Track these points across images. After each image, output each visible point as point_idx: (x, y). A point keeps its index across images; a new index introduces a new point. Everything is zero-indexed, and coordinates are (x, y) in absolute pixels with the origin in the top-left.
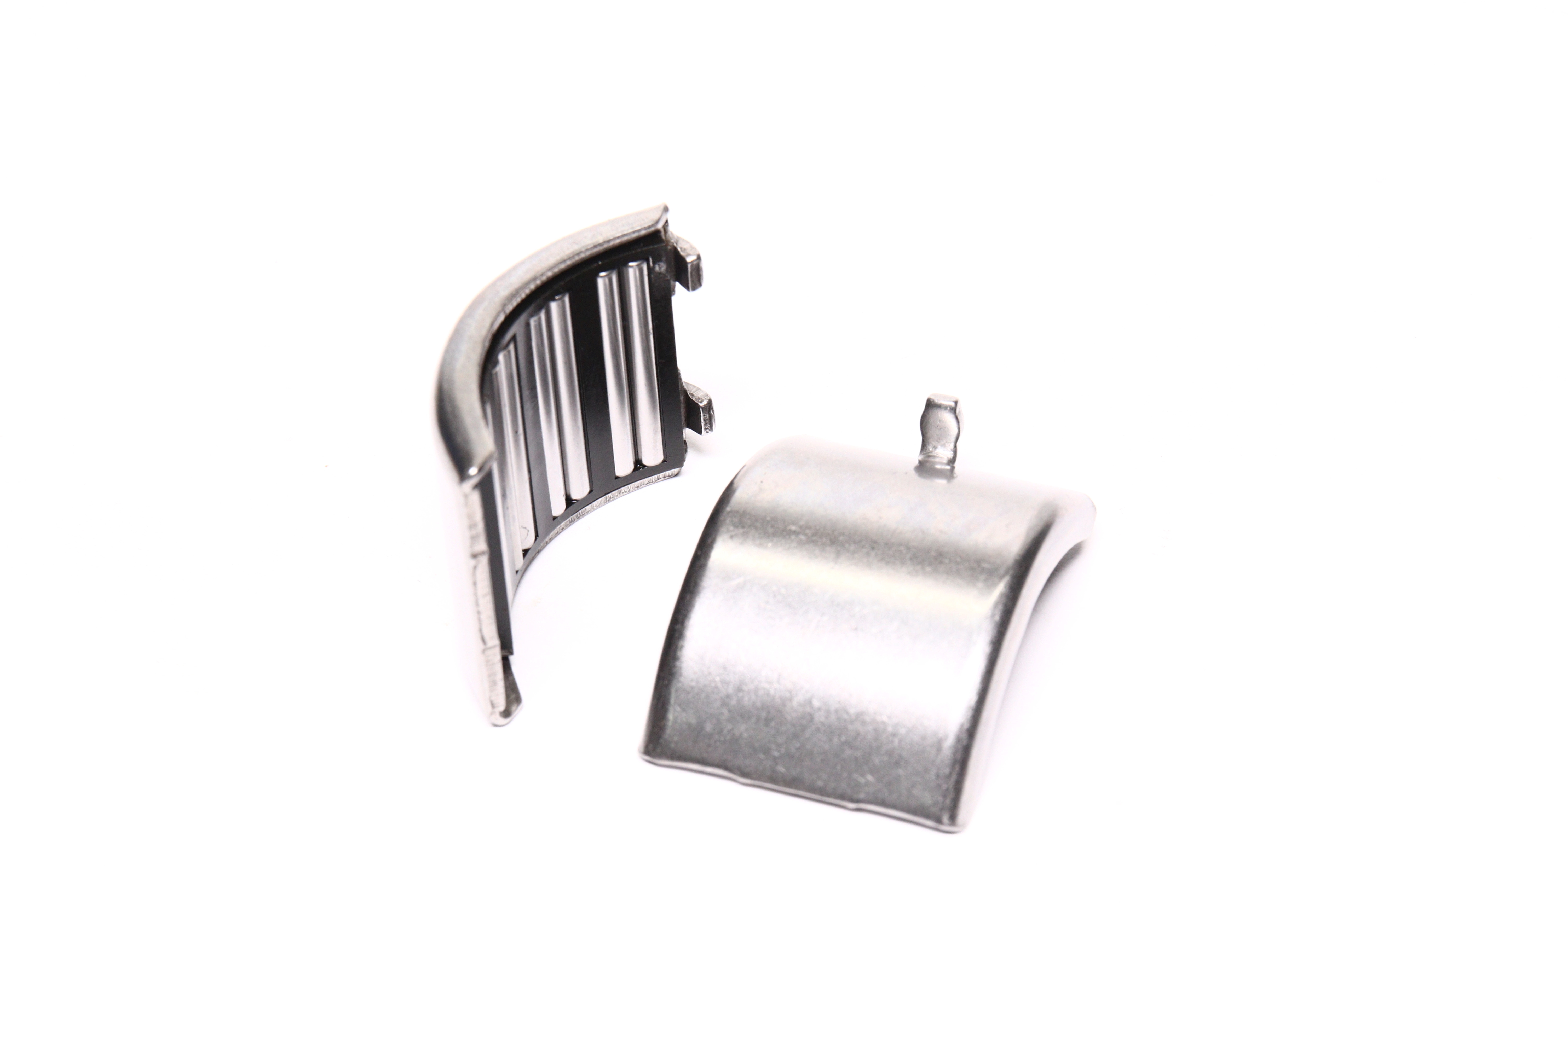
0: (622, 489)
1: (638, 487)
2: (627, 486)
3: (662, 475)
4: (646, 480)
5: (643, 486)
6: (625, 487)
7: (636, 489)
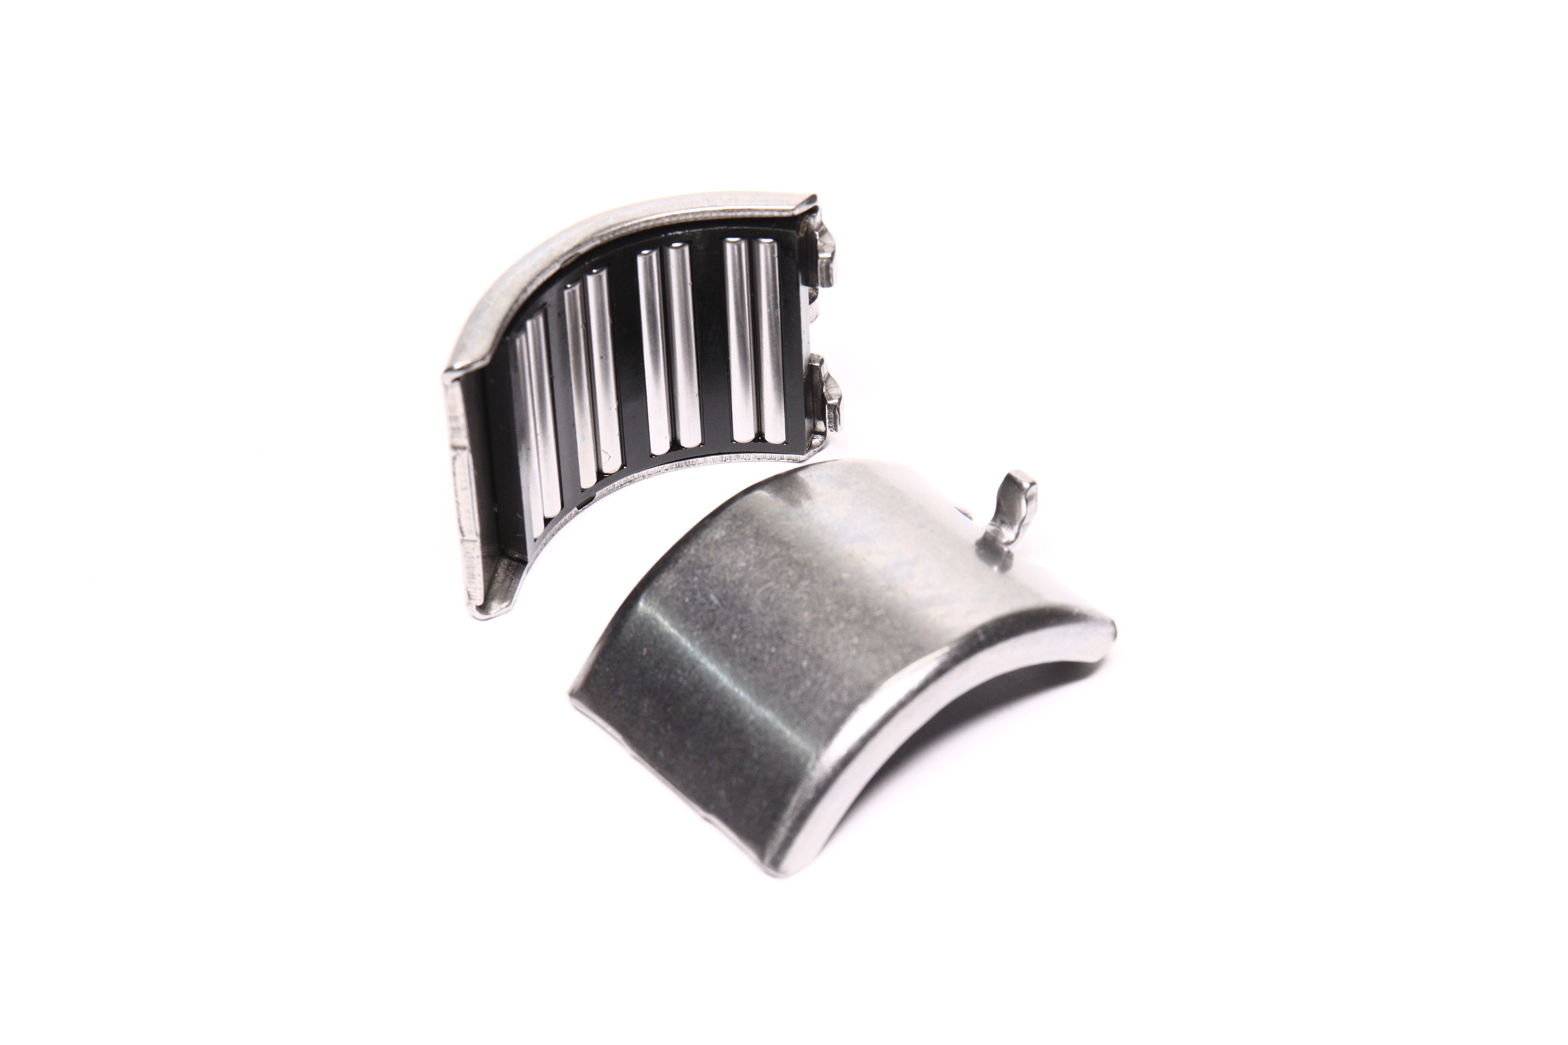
0: (742, 455)
1: (759, 459)
2: (747, 454)
3: (786, 456)
4: (768, 455)
5: (764, 460)
6: (745, 454)
7: (757, 460)
